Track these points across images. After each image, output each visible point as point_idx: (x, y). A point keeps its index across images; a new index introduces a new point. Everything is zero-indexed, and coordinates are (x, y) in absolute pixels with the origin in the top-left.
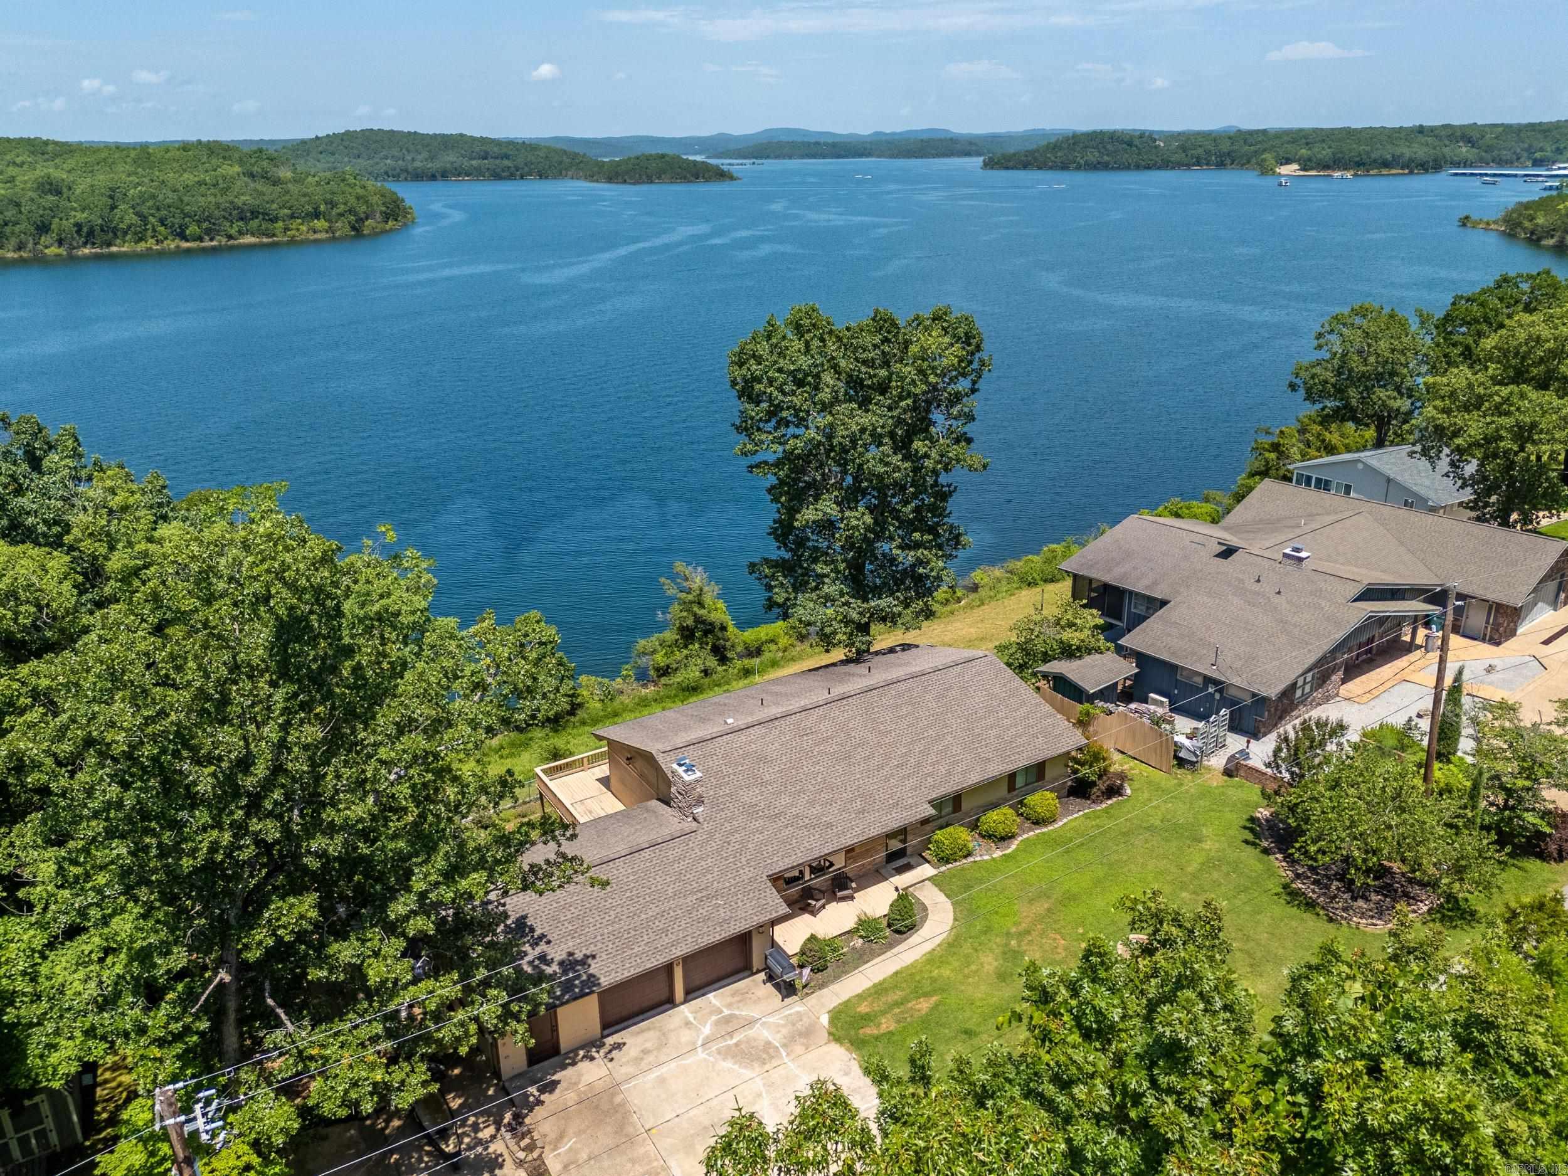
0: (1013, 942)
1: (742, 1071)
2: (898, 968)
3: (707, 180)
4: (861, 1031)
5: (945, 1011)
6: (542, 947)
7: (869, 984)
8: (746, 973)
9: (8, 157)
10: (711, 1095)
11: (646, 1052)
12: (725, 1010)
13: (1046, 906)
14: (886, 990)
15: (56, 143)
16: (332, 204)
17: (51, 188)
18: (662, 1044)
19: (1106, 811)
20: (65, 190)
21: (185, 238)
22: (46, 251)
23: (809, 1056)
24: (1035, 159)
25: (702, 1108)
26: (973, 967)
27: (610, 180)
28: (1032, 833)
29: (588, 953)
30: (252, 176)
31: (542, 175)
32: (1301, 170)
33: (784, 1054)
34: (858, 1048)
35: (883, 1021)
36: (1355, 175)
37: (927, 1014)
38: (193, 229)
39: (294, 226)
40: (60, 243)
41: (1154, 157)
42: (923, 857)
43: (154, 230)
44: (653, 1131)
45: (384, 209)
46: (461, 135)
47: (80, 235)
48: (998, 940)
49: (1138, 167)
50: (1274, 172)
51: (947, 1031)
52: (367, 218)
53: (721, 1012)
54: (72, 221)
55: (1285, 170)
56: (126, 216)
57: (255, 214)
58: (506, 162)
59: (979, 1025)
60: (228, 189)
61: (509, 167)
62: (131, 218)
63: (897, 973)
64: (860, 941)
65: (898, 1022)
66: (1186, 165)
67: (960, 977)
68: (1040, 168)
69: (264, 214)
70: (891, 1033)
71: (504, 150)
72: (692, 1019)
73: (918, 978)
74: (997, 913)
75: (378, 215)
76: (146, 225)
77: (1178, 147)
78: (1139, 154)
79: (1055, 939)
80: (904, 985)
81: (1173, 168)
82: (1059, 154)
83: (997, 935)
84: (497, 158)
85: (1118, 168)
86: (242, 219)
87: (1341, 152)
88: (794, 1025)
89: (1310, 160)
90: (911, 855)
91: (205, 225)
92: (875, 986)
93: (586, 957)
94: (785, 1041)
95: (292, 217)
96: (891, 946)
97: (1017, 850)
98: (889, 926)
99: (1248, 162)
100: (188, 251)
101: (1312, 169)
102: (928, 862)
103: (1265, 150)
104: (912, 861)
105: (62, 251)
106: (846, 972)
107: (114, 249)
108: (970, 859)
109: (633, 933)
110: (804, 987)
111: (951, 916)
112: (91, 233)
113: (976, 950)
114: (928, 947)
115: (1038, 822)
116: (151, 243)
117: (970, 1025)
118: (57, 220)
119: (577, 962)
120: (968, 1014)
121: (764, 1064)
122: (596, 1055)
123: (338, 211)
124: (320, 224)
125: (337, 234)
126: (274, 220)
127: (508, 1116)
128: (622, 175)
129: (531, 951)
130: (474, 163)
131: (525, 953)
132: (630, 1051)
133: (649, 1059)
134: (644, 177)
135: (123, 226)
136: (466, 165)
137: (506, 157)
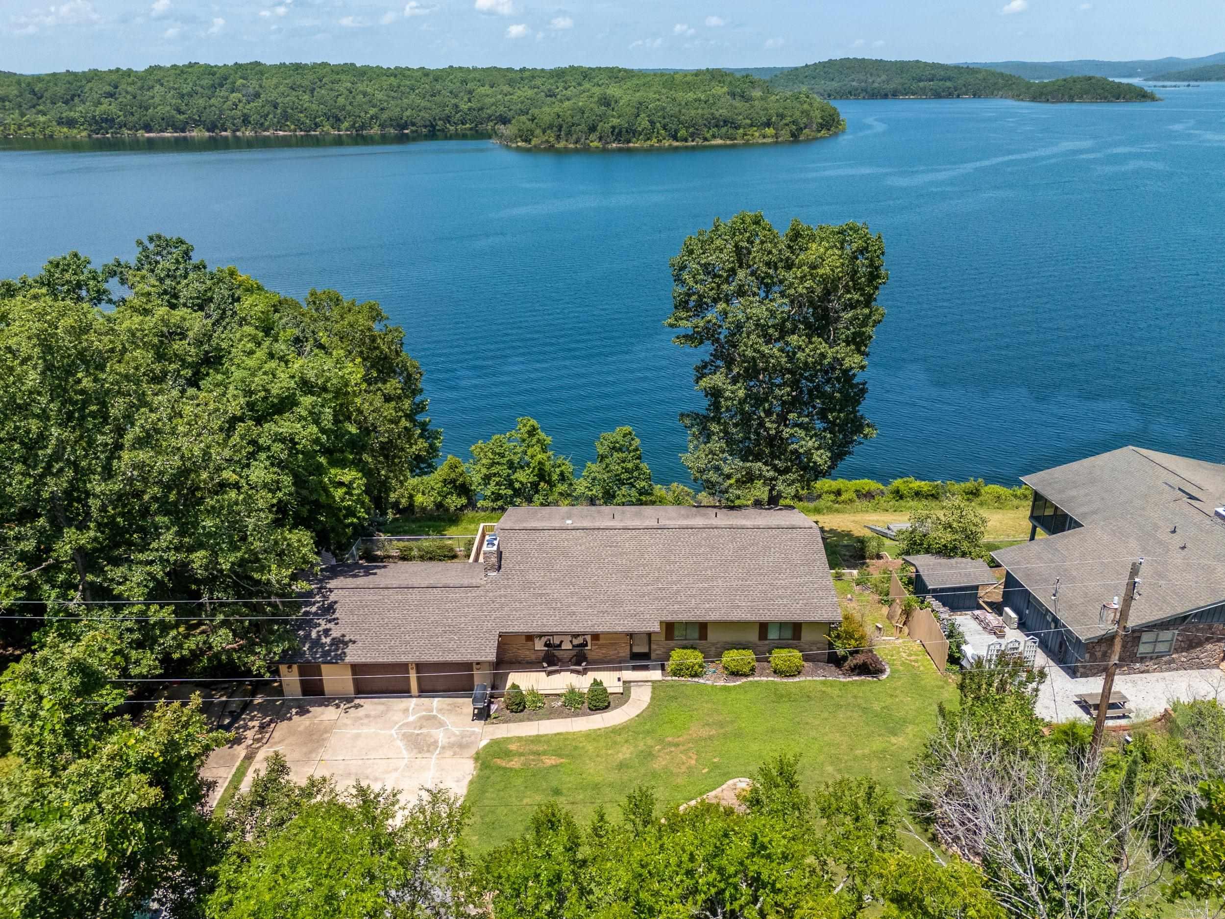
0: (657, 747)
1: (404, 751)
2: (564, 731)
3: (1128, 100)
4: (495, 760)
5: (559, 771)
6: (331, 625)
7: (533, 733)
9: (595, 80)
11: (367, 715)
14: (540, 742)
15: (625, 70)
16: (782, 117)
17: (606, 101)
18: (380, 716)
19: (852, 684)
20: (613, 103)
21: (675, 138)
22: (591, 144)
23: (450, 761)
26: (610, 752)
27: (1034, 99)
28: (767, 678)
29: (353, 639)
30: (734, 95)
31: (975, 95)
33: (438, 752)
34: (482, 769)
35: (515, 760)
37: (546, 768)
38: (682, 133)
39: (750, 133)
40: (600, 139)
42: (663, 665)
43: (658, 133)
44: (323, 762)
45: (821, 121)
46: (917, 61)
47: (613, 134)
48: (650, 741)
51: (545, 784)
52: (805, 128)
53: (433, 711)
54: (610, 124)
56: (643, 122)
57: (725, 122)
58: (948, 84)
59: (569, 790)
60: (714, 104)
61: (949, 88)
62: (646, 123)
63: (558, 734)
64: (560, 703)
65: (523, 764)
67: (595, 754)
69: (732, 123)
70: (512, 769)
71: (949, 73)
72: (412, 708)
73: (568, 742)
74: (672, 723)
75: (815, 126)
76: (654, 129)
79: (690, 757)
80: (554, 743)
83: (653, 738)
84: (941, 80)
86: (716, 126)
88: (462, 738)
91: (691, 130)
92: (538, 735)
94: (446, 745)
95: (751, 125)
96: (576, 715)
97: (739, 686)
100: (677, 148)
102: (663, 670)
104: (651, 665)
105: (600, 145)
106: (530, 720)
107: (631, 145)
108: (696, 679)
109: (388, 637)
110: (493, 718)
112: (620, 133)
113: (626, 742)
115: (778, 672)
116: (654, 141)
117: (563, 787)
118: (602, 123)
119: (343, 642)
120: (570, 780)
121: (420, 753)
122: (342, 706)
123: (785, 122)
124: (770, 131)
125: (780, 140)
126: (737, 128)
127: (268, 719)
128: (1046, 95)
129: (324, 625)
130: (921, 84)
131: (320, 625)
132: (361, 712)
133: (366, 721)
134: (1066, 97)
135: (640, 129)
136: (914, 86)
137: (949, 79)
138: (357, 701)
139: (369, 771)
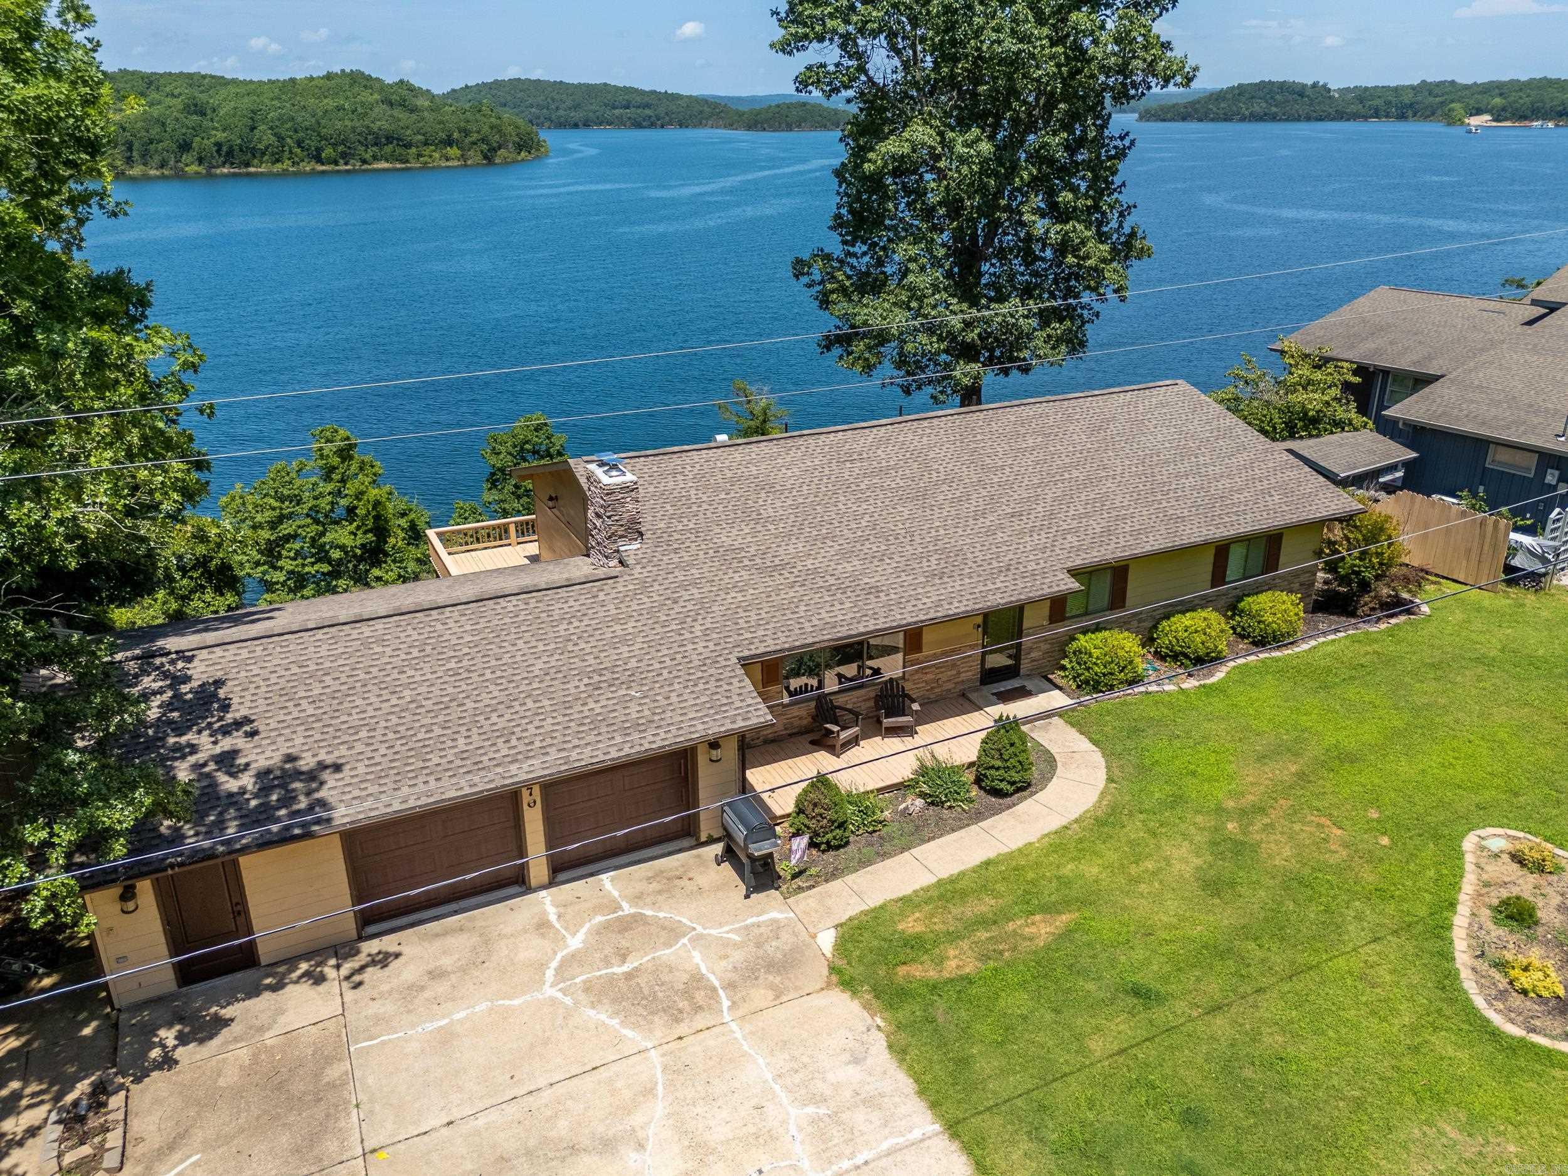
0: (1230, 826)
1: (628, 1033)
2: (992, 854)
4: (902, 971)
5: (1089, 945)
6: (235, 741)
7: (928, 880)
8: (686, 843)
9: (168, 89)
10: (542, 1082)
11: (435, 975)
12: (625, 905)
13: (1294, 769)
14: (963, 895)
16: (466, 132)
17: (196, 109)
18: (478, 960)
19: (1390, 632)
20: (209, 112)
21: (319, 160)
22: (187, 169)
23: (781, 1013)
24: (1196, 111)
25: (511, 1109)
26: (1150, 865)
27: (749, 128)
28: (1253, 658)
29: (329, 759)
30: (391, 104)
31: (681, 125)
32: (1494, 120)
33: (726, 1003)
34: (890, 1006)
35: (952, 953)
36: (1557, 126)
37: (1047, 948)
38: (328, 152)
39: (426, 153)
40: (201, 161)
41: (1327, 108)
42: (1050, 681)
43: (291, 152)
44: (382, 1155)
45: (517, 139)
46: (605, 84)
47: (220, 155)
48: (1199, 819)
49: (1308, 119)
50: (1463, 122)
51: (1091, 986)
52: (500, 148)
53: (620, 908)
54: (212, 140)
55: (1475, 121)
56: (265, 137)
57: (389, 139)
58: (648, 112)
59: (1165, 979)
60: (366, 114)
61: (650, 117)
62: (269, 138)
63: (987, 863)
64: (919, 802)
65: (984, 958)
66: (1363, 117)
67: (1122, 880)
68: (1200, 120)
69: (398, 139)
70: (969, 980)
71: (646, 99)
72: (553, 918)
73: (1031, 875)
74: (1193, 773)
75: (511, 145)
76: (283, 147)
77: (1353, 98)
78: (1311, 105)
79: (1319, 825)
80: (1001, 887)
81: (1348, 120)
82: (1222, 105)
83: (1198, 812)
84: (639, 107)
85: (1287, 120)
86: (376, 144)
87: (1542, 101)
88: (759, 945)
89: (1504, 109)
90: (1029, 676)
91: (341, 148)
92: (940, 883)
93: (322, 766)
94: (734, 977)
95: (426, 143)
96: (978, 816)
98: (978, 781)
99: (1433, 114)
100: (323, 172)
101: (1506, 119)
102: (1060, 689)
103: (1452, 101)
104: (1029, 685)
105: (202, 169)
106: (885, 856)
107: (252, 169)
108: (1140, 689)
109: (438, 731)
110: (795, 876)
111: (1102, 775)
112: (230, 153)
113: (1154, 835)
114: (1055, 823)
115: (1261, 643)
116: (287, 164)
117: (1146, 978)
118: (198, 139)
119: (298, 774)
120: (1139, 954)
121: (677, 1021)
122: (330, 972)
123: (471, 139)
124: (453, 151)
125: (469, 162)
126: (408, 146)
127: (83, 1087)
128: (762, 123)
129: (207, 746)
130: (617, 112)
131: (194, 749)
132: (404, 972)
133: (441, 988)
134: (784, 125)
135: (261, 146)
136: (608, 114)
137: (647, 106)
138: (371, 947)
139: (563, 1125)
